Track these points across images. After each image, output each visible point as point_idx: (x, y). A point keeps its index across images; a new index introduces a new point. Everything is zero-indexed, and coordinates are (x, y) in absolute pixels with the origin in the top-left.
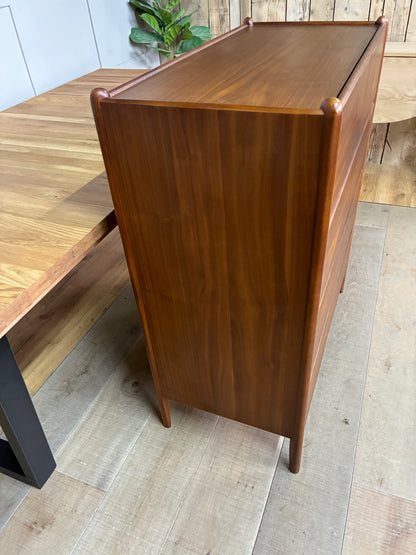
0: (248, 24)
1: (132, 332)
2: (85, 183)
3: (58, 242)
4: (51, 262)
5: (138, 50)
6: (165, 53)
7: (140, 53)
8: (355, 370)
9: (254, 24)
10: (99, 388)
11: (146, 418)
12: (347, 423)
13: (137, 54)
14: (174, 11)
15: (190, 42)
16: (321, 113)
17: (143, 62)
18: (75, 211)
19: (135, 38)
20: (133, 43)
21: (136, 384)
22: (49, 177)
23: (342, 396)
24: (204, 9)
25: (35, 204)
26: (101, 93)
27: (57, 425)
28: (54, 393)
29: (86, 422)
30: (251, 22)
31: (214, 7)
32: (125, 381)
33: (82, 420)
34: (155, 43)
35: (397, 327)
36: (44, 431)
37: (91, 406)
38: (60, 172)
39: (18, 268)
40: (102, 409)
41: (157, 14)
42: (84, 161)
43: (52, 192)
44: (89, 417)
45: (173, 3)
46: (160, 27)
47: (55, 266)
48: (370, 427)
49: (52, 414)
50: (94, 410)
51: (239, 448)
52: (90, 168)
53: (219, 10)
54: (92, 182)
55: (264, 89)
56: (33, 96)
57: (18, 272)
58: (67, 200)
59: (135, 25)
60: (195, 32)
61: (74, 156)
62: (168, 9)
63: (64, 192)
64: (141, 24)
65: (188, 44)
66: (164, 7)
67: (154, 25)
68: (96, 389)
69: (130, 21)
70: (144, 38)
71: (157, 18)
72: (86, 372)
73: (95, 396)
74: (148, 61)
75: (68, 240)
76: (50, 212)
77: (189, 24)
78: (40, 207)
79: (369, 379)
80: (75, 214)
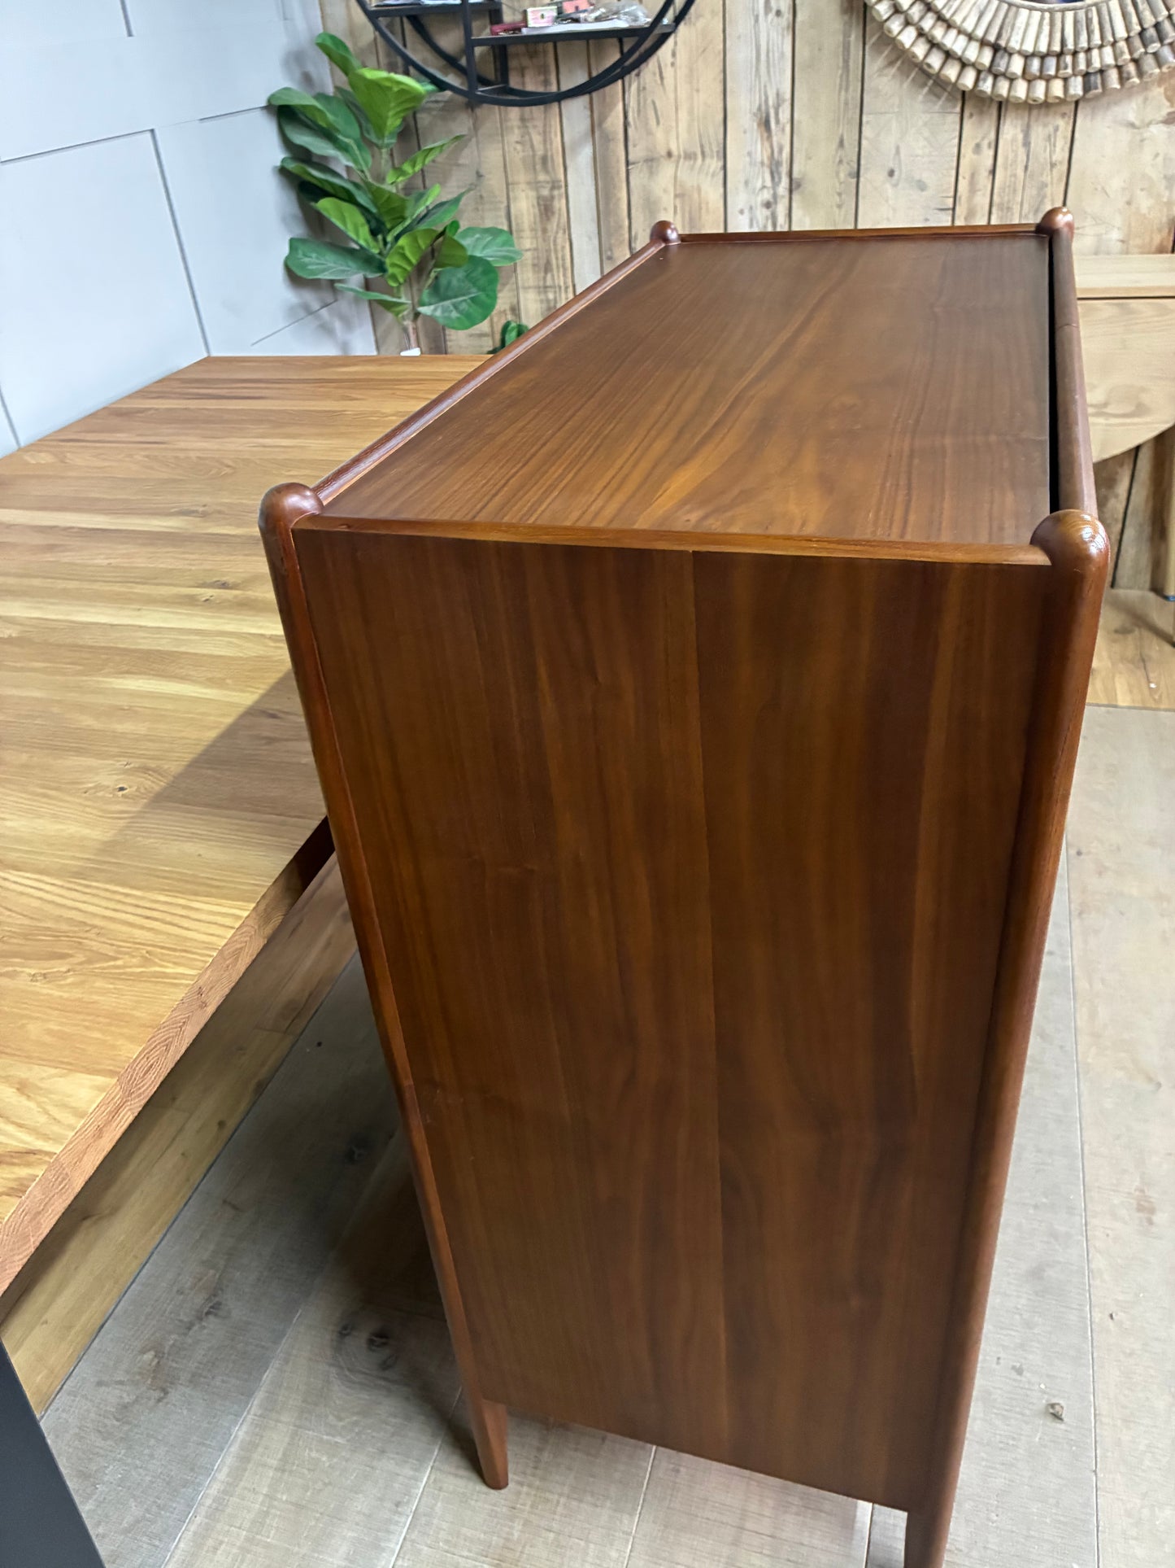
0: (666, 240)
1: (350, 1157)
2: (213, 734)
3: (147, 961)
4: (132, 1039)
5: (310, 297)
6: (388, 306)
7: (315, 305)
8: (1054, 1235)
9: (683, 238)
10: (262, 1363)
11: (422, 1461)
12: (1057, 1417)
13: (309, 311)
14: (408, 189)
15: (461, 274)
16: (1039, 558)
17: (326, 330)
18: (191, 838)
19: (304, 266)
20: (294, 278)
21: (380, 1339)
22: (88, 721)
23: (1029, 1325)
24: (494, 181)
25: (55, 817)
26: (293, 501)
27: (135, 1510)
28: (113, 1396)
29: (227, 1492)
30: (672, 235)
31: (521, 177)
32: (345, 1331)
33: (212, 1488)
34: (355, 278)
35: (1150, 1079)
36: (92, 1532)
37: (241, 1432)
38: (124, 702)
39: (22, 1072)
40: (278, 1439)
41: (362, 199)
42: (198, 660)
43: (106, 775)
44: (237, 1474)
45: (407, 167)
46: (374, 233)
47: (145, 1054)
48: (1125, 1421)
49: (112, 1473)
50: (249, 1447)
51: (736, 1543)
52: (219, 683)
53: (535, 185)
54: (230, 733)
55: (809, 463)
56: (13, 446)
57: (23, 1087)
58: (161, 800)
59: (299, 231)
60: (474, 246)
61: (165, 645)
62: (392, 184)
63: (145, 769)
64: (318, 228)
65: (455, 277)
66: (381, 178)
67: (357, 231)
68: (250, 1365)
69: (284, 220)
70: (324, 264)
71: (364, 210)
72: (214, 1308)
73: (249, 1394)
74: (338, 325)
75: (181, 950)
76: (108, 848)
77: (455, 225)
78: (73, 829)
79: (1099, 1262)
80: (190, 848)
